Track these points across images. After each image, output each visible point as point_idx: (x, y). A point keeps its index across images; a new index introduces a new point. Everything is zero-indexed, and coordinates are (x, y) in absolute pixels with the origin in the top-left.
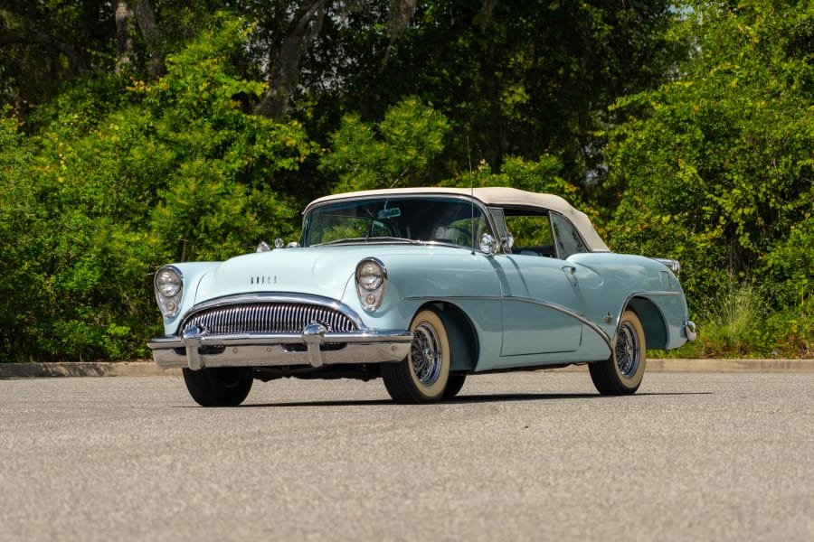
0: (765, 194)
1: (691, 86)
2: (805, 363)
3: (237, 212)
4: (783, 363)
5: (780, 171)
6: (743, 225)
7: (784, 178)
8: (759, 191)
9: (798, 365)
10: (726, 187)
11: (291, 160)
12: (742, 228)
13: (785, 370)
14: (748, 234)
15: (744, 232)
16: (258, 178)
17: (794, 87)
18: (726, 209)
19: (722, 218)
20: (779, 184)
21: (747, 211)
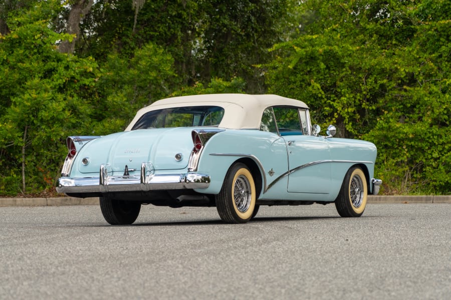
0: (359, 100)
1: (316, 38)
2: (389, 197)
3: (61, 110)
4: (377, 198)
5: (368, 87)
6: (348, 118)
7: (370, 91)
8: (356, 98)
9: (385, 199)
10: (337, 96)
11: (90, 79)
12: (347, 120)
13: (378, 202)
14: (351, 123)
15: (349, 122)
16: (70, 90)
17: (373, 39)
18: (338, 109)
19: (335, 114)
20: (367, 94)
21: (350, 110)
